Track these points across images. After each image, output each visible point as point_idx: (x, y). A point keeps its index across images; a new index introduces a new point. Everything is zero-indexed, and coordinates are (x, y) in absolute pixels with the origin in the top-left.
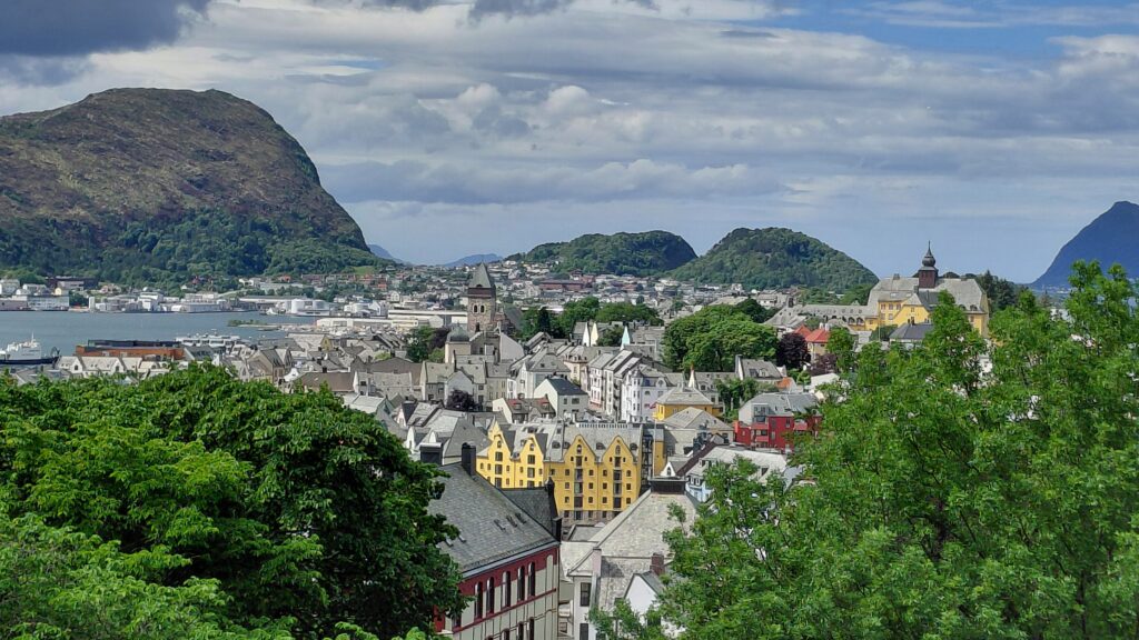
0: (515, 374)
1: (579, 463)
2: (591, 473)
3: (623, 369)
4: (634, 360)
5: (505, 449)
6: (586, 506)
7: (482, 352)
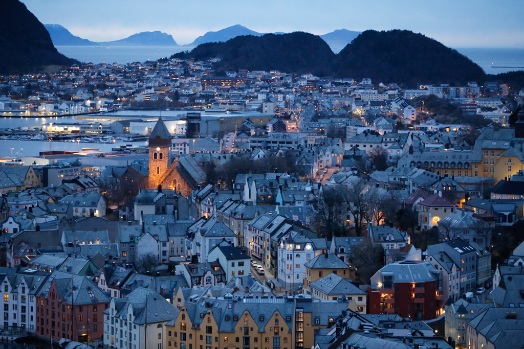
1: (247, 333)
2: (256, 340)
3: (278, 233)
4: (287, 226)
5: (188, 321)
7: (164, 212)
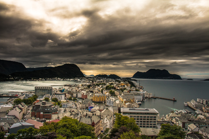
2: (101, 98)
6: (100, 101)
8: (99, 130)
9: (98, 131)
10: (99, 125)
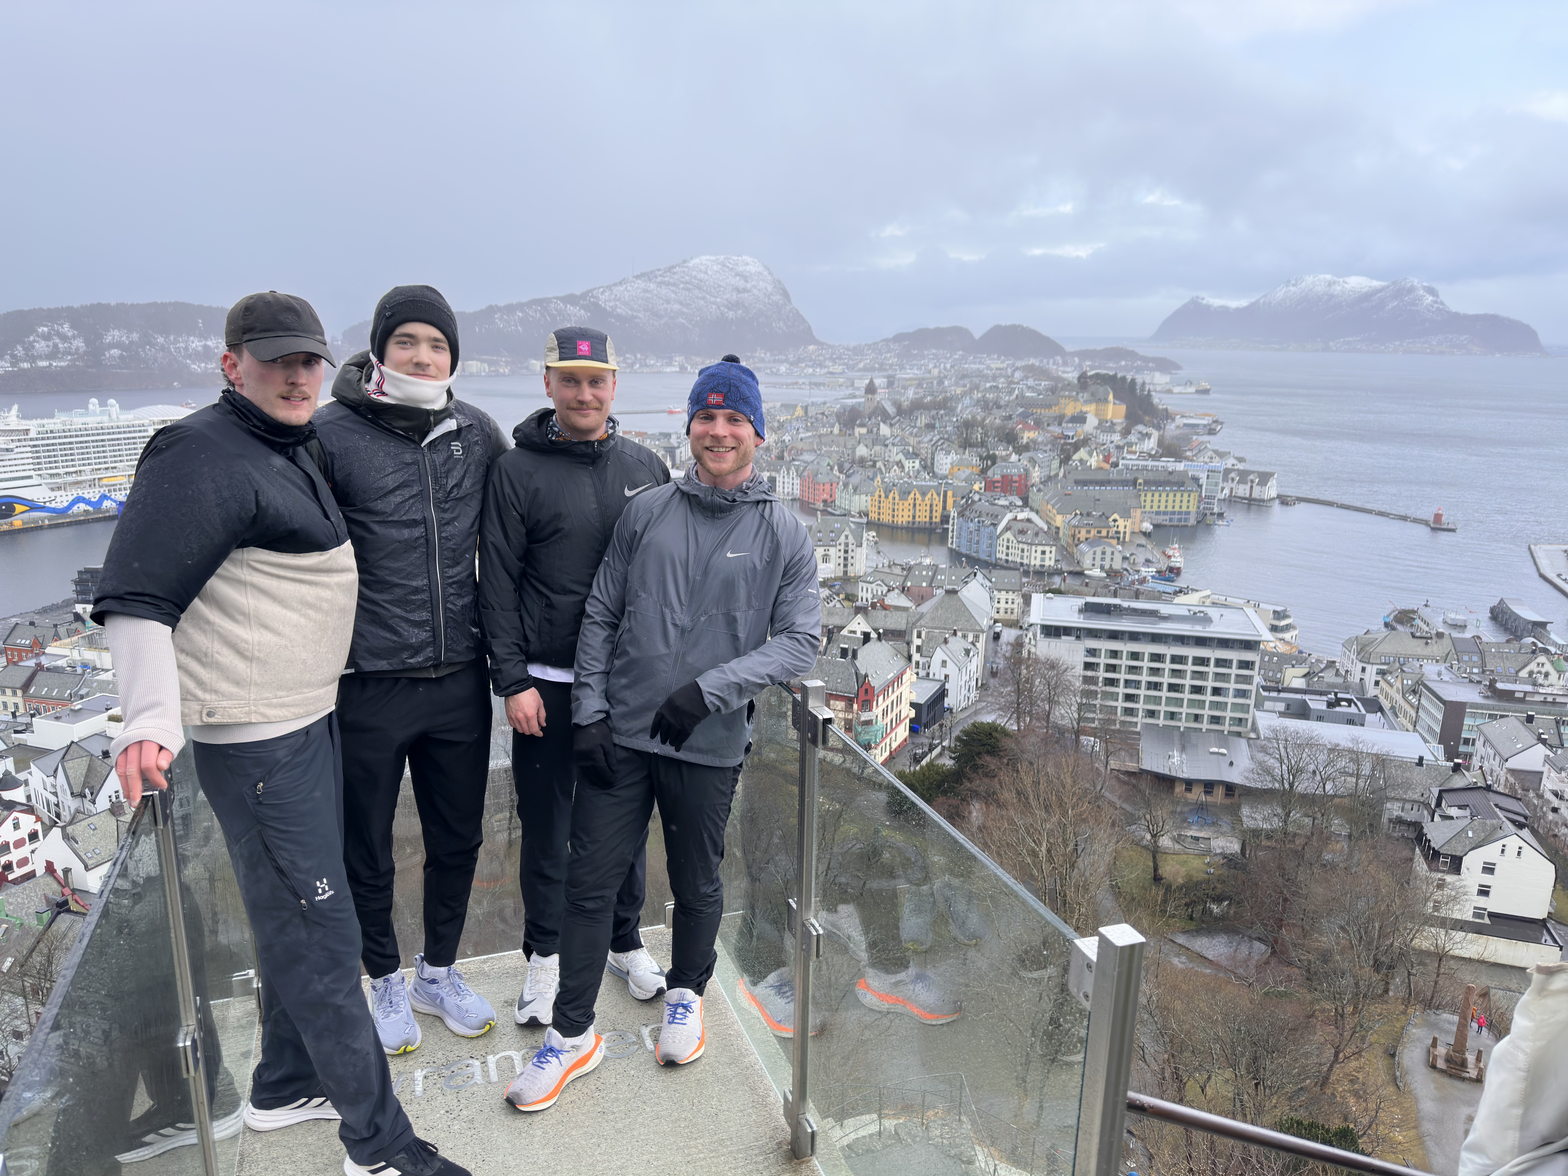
0: (886, 446)
1: (915, 501)
2: (920, 505)
3: (936, 445)
4: (941, 441)
5: (882, 493)
6: (917, 519)
8: (897, 725)
9: (892, 730)
10: (899, 699)
